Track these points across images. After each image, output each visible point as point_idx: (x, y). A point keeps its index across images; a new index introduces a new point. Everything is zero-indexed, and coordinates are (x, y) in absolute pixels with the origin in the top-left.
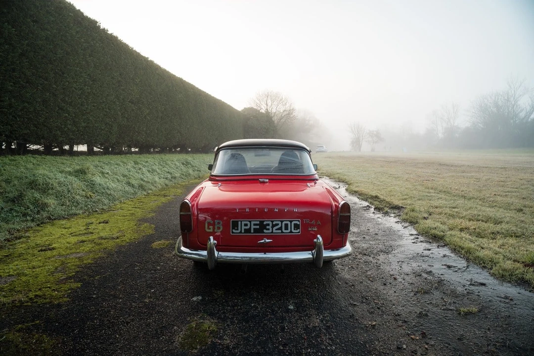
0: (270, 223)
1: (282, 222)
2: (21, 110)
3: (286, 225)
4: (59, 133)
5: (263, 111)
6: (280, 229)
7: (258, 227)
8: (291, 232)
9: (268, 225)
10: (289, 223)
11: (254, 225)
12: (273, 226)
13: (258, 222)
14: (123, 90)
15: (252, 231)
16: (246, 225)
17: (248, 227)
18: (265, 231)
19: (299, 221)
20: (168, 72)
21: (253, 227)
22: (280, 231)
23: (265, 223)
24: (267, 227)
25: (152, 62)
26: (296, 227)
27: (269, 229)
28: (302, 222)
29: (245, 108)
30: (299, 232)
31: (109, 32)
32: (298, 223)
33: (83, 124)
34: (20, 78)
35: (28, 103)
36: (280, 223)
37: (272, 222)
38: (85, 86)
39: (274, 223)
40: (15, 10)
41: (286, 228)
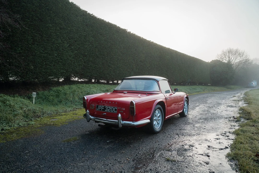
0: (107, 107)
1: (111, 107)
2: (95, 67)
3: (112, 109)
4: (108, 76)
5: (225, 61)
6: (110, 110)
7: (103, 108)
8: (113, 112)
9: (107, 108)
10: (113, 108)
11: (103, 107)
12: (108, 108)
13: (104, 107)
14: (137, 57)
15: (102, 110)
16: (100, 107)
17: (100, 108)
18: (105, 110)
19: (117, 108)
20: (161, 46)
21: (102, 108)
22: (110, 111)
23: (106, 107)
24: (106, 109)
25: (152, 42)
26: (116, 110)
27: (106, 110)
28: (118, 108)
29: (212, 60)
30: (116, 112)
31: (132, 33)
32: (116, 108)
33: (118, 72)
34: (95, 56)
35: (97, 64)
36: (110, 108)
37: (108, 107)
38: (119, 56)
39: (109, 107)
40: (94, 32)
41: (112, 110)
